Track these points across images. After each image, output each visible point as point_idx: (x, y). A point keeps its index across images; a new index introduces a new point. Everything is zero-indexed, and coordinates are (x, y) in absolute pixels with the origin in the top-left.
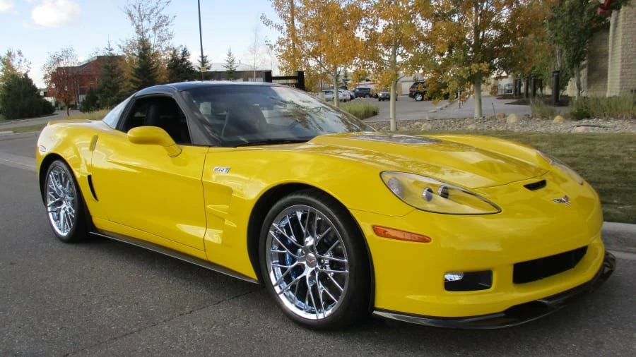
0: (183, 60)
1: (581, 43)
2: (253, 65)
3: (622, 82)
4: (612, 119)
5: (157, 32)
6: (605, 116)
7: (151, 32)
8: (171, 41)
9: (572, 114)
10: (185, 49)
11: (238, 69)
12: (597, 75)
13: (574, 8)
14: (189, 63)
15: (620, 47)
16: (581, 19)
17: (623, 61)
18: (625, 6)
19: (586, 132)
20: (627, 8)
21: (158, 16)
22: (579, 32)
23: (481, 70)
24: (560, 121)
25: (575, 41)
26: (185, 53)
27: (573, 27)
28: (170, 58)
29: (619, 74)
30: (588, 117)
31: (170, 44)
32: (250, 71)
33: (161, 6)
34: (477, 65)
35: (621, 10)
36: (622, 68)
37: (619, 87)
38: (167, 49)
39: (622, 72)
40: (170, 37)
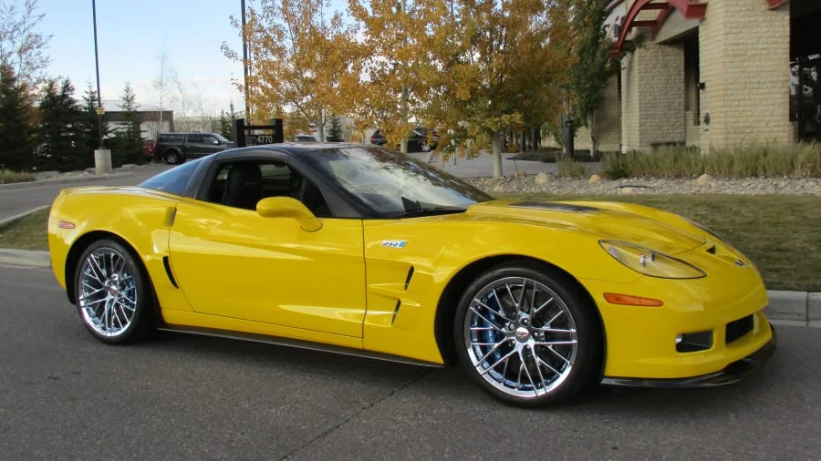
0: (64, 96)
1: (595, 89)
2: (158, 105)
3: (642, 134)
4: (653, 178)
5: (24, 56)
6: (644, 174)
7: (15, 57)
8: (44, 70)
9: (607, 172)
10: (67, 81)
11: (138, 110)
12: (607, 124)
13: (584, 48)
14: (72, 101)
15: (637, 94)
16: (593, 61)
17: (641, 111)
18: (640, 47)
19: (634, 193)
20: (642, 50)
21: (26, 34)
22: (592, 76)
23: (513, 122)
24: (598, 180)
25: (587, 86)
26: (67, 87)
27: (586, 70)
28: (45, 94)
29: (638, 125)
30: (626, 176)
31: (43, 74)
32: (155, 112)
33: (30, 21)
34: (508, 116)
35: (636, 52)
36: (641, 118)
37: (638, 140)
38: (39, 81)
39: (640, 123)
40: (44, 63)
